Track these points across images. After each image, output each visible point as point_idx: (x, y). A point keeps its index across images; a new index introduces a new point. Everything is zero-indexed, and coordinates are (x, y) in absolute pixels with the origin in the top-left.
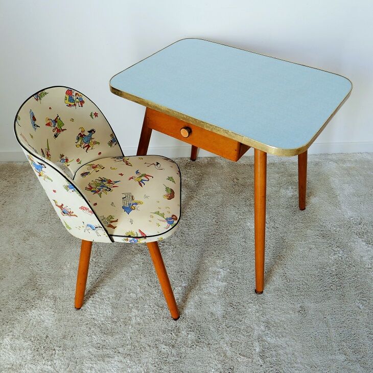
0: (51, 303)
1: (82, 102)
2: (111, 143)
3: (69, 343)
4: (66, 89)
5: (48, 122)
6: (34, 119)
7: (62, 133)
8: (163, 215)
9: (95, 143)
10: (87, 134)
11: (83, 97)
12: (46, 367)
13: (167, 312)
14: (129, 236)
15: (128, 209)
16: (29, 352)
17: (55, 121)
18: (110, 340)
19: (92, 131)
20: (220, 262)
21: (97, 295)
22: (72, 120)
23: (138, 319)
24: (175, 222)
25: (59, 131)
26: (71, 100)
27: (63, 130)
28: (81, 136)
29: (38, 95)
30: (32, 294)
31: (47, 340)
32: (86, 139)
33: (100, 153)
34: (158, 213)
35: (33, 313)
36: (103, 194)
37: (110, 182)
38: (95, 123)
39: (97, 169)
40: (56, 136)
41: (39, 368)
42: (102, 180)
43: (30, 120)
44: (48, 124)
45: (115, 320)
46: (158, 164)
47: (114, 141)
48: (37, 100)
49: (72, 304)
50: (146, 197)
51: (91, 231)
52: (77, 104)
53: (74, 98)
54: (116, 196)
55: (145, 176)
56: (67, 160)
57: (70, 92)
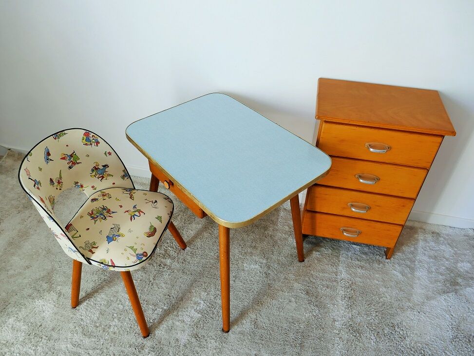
1: (98, 143)
2: (123, 177)
3: (55, 335)
4: (84, 131)
5: (64, 156)
6: (48, 154)
7: (76, 165)
8: (135, 250)
9: (109, 175)
10: (101, 167)
11: (99, 140)
12: (30, 350)
13: (138, 329)
14: (102, 263)
15: (110, 239)
16: (23, 334)
17: (71, 156)
19: (105, 166)
22: (88, 156)
24: (144, 258)
25: (74, 164)
26: (88, 140)
27: (78, 163)
28: (96, 169)
29: (57, 135)
31: (40, 329)
32: (100, 171)
33: (114, 184)
34: (132, 248)
35: (39, 303)
36: (98, 222)
37: (109, 211)
38: (111, 160)
39: (105, 198)
40: (70, 168)
41: (24, 350)
42: (104, 209)
43: (42, 155)
44: (63, 158)
46: (156, 202)
47: (126, 175)
48: (55, 139)
50: (130, 231)
51: (72, 252)
52: (93, 144)
53: (90, 138)
54: (105, 226)
55: (139, 211)
56: (82, 186)
57: (87, 133)
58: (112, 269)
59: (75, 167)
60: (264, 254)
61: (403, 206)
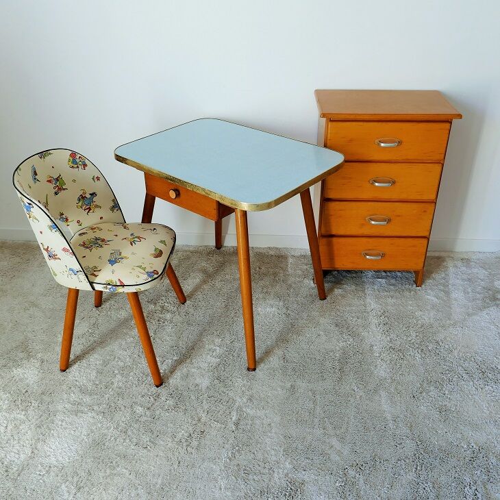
0: (38, 365)
1: (85, 165)
2: (113, 209)
3: (46, 398)
4: (71, 152)
5: (50, 179)
6: (35, 173)
7: (62, 192)
8: (144, 269)
9: (97, 206)
10: (88, 196)
11: (87, 162)
12: (19, 416)
13: (150, 379)
14: (109, 284)
15: (112, 262)
16: (6, 402)
17: (57, 180)
18: (87, 399)
19: (93, 194)
20: (218, 341)
21: (84, 361)
22: (74, 181)
23: (120, 384)
24: (156, 276)
25: (60, 189)
26: (74, 162)
27: (64, 189)
28: (82, 198)
29: (43, 154)
30: (21, 355)
31: (27, 394)
32: (87, 201)
33: (101, 218)
34: (140, 267)
36: (94, 250)
37: (103, 240)
38: (97, 187)
39: (95, 230)
40: (56, 194)
41: (12, 416)
42: (97, 239)
43: (30, 174)
44: (49, 181)
45: (97, 382)
46: (155, 229)
47: (116, 206)
48: (41, 158)
49: (57, 366)
50: (133, 254)
51: (73, 276)
52: (80, 167)
53: (77, 160)
54: (106, 252)
55: (139, 238)
56: (67, 220)
57: (73, 155)
58: (120, 290)
59: (62, 193)
60: (279, 297)
61: (425, 211)
